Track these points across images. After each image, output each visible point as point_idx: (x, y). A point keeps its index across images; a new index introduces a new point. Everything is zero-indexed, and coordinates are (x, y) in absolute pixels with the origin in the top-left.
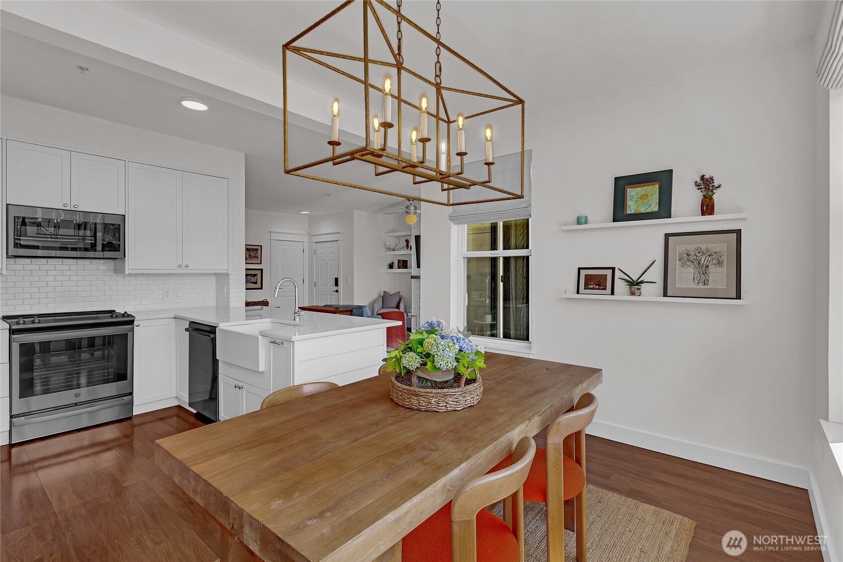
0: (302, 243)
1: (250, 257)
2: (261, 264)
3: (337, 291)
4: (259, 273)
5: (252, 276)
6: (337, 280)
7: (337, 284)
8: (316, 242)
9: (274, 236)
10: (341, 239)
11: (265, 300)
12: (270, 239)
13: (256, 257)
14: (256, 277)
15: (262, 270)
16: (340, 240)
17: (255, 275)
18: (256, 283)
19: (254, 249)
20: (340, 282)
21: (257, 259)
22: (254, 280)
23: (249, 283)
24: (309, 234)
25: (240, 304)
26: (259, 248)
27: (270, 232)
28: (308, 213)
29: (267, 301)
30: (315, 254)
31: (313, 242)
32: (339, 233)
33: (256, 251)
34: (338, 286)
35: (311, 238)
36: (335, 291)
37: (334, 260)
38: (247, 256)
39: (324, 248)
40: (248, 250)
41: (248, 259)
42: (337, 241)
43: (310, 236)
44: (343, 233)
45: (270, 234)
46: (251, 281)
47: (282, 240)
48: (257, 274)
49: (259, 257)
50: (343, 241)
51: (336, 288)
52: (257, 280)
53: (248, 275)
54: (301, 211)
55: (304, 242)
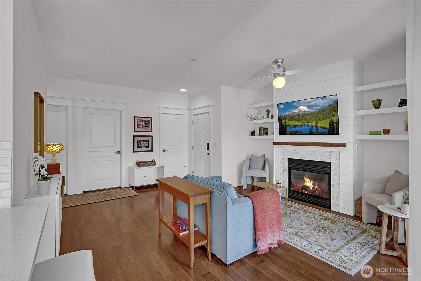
1: (143, 127)
2: (151, 132)
3: (208, 154)
4: (150, 139)
5: (145, 142)
6: (208, 144)
7: (208, 149)
8: (194, 115)
9: (162, 111)
11: (154, 161)
12: (159, 113)
13: (147, 127)
14: (148, 142)
15: (152, 136)
16: (211, 112)
17: (147, 141)
18: (148, 147)
19: (146, 120)
20: (211, 146)
21: (148, 128)
22: (146, 144)
23: (142, 147)
24: (189, 108)
25: (132, 164)
26: (150, 119)
27: (159, 107)
28: (186, 90)
29: (155, 161)
30: (193, 124)
31: (192, 115)
32: (210, 106)
33: (145, 122)
34: (209, 150)
35: (191, 111)
36: (207, 154)
37: (206, 129)
38: (141, 126)
39: (199, 119)
40: (141, 121)
41: (142, 128)
42: (209, 112)
43: (190, 110)
44: (213, 106)
45: (159, 109)
46: (144, 145)
47: (168, 114)
48: (148, 140)
49: (149, 127)
50: (213, 112)
51: (207, 151)
52: (146, 145)
53: (141, 140)
54: (180, 89)
55: (185, 115)
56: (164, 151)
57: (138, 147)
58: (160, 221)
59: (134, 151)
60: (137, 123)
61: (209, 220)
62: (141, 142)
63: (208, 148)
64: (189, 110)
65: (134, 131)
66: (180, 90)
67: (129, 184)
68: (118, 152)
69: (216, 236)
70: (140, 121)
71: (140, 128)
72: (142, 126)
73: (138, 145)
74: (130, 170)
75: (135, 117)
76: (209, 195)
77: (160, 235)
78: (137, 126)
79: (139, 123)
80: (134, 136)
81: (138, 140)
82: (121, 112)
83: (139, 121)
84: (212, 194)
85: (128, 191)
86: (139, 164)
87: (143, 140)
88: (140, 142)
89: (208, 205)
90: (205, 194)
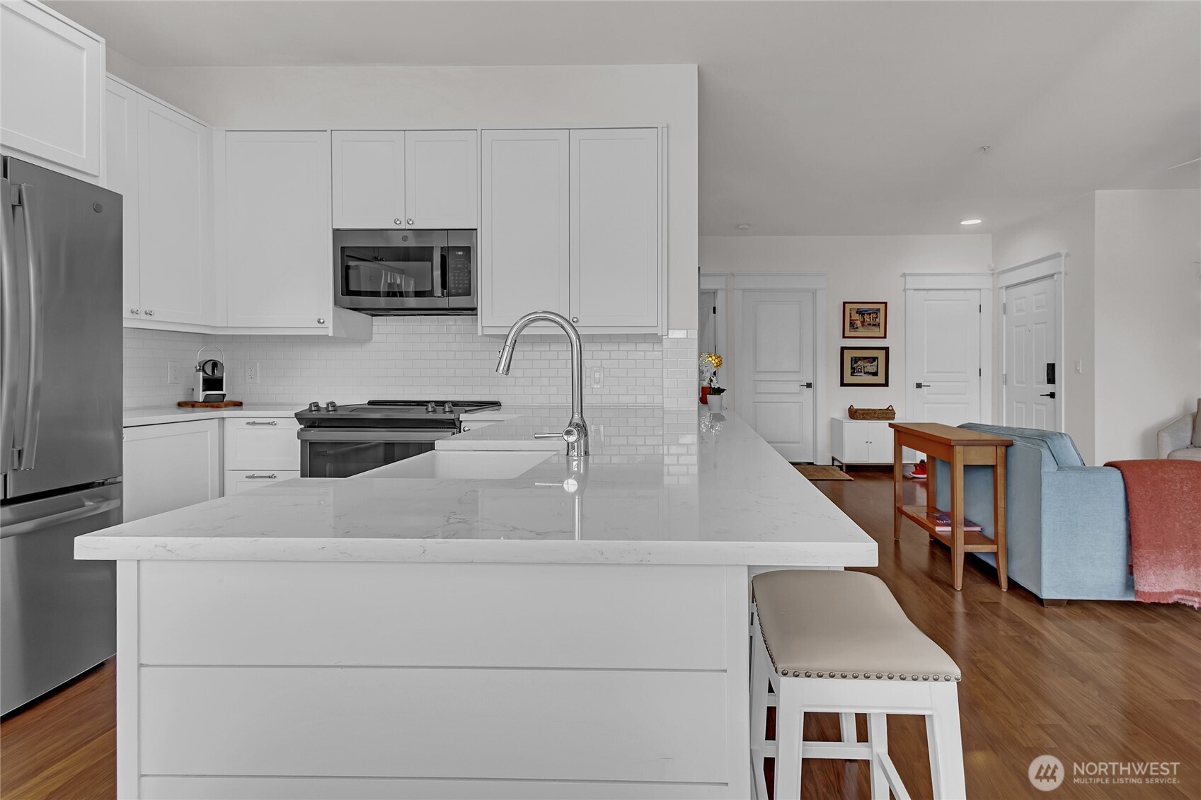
0: (978, 292)
1: (863, 325)
2: (885, 337)
3: (1052, 395)
4: (881, 354)
5: (868, 362)
6: (1051, 368)
7: (1051, 379)
8: (1008, 287)
9: (912, 283)
10: (1063, 270)
11: (890, 408)
12: (905, 290)
13: (874, 325)
14: (875, 363)
15: (887, 349)
16: (1060, 273)
17: (875, 359)
18: (875, 374)
19: (870, 309)
20: (1060, 374)
21: (876, 329)
22: (872, 367)
23: (862, 374)
24: (993, 270)
25: (840, 413)
26: (882, 307)
27: (904, 275)
28: (979, 221)
29: (893, 409)
30: (1005, 313)
31: (1001, 288)
32: (1058, 255)
33: (870, 314)
34: (1054, 383)
35: (998, 277)
36: (1047, 395)
37: (1045, 323)
38: (859, 323)
39: (1025, 297)
40: (860, 312)
41: (861, 329)
42: (1052, 276)
43: (995, 274)
44: (1067, 255)
45: (904, 279)
46: (866, 370)
47: (930, 290)
48: (877, 358)
49: (879, 325)
50: (1066, 274)
51: (1049, 388)
52: (872, 369)
53: (860, 359)
54: (962, 221)
55: (980, 290)
56: (919, 386)
57: (852, 375)
58: (897, 511)
59: (843, 384)
60: (851, 317)
61: (1001, 504)
62: (859, 363)
63: (1050, 377)
64: (993, 274)
65: (844, 337)
66: (962, 223)
67: (833, 459)
68: (809, 385)
69: (1019, 539)
70: (857, 313)
71: (857, 328)
72: (863, 323)
73: (853, 368)
74: (835, 426)
75: (844, 303)
76: (1003, 449)
77: (897, 542)
78: (851, 323)
79: (856, 316)
80: (843, 349)
81: (852, 358)
82: (814, 292)
83: (854, 313)
84: (1011, 450)
85: (830, 471)
86: (854, 414)
87: (865, 358)
88: (856, 363)
89: (1000, 470)
90: (992, 445)
